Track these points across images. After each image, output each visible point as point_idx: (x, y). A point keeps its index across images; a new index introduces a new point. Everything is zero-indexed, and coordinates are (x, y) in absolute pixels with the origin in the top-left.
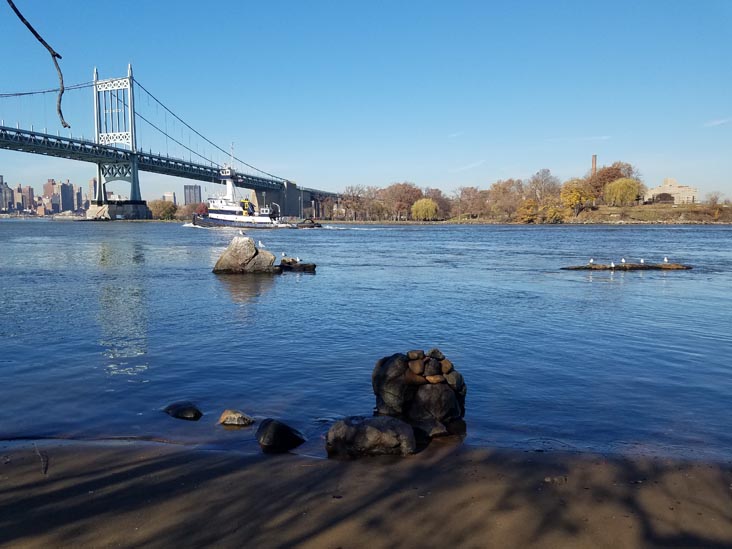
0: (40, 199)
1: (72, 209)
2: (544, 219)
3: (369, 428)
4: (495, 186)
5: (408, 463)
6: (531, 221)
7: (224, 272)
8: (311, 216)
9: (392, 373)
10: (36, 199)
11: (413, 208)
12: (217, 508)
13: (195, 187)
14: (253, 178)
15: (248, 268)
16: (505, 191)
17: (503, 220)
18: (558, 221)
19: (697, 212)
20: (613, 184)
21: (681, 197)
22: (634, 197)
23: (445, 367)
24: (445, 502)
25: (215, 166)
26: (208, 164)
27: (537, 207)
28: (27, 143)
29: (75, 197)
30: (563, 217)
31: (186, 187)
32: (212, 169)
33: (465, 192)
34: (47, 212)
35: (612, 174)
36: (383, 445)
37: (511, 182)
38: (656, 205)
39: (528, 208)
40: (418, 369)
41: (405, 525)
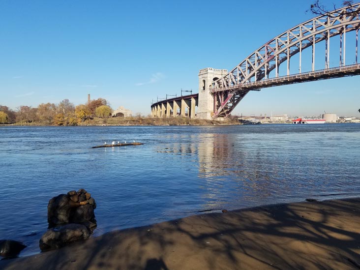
2: (68, 123)
4: (40, 106)
6: (62, 124)
16: (46, 109)
17: (47, 123)
18: (75, 125)
20: (99, 108)
21: (127, 114)
22: (108, 114)
23: (87, 196)
27: (64, 118)
30: (77, 122)
35: (98, 103)
37: (49, 105)
38: (118, 117)
39: (59, 118)
40: (76, 199)
41: (114, 261)
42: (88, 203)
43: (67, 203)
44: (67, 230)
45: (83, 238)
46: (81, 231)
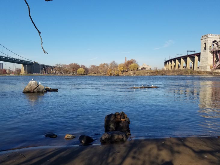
2: (114, 74)
4: (100, 65)
6: (111, 75)
8: (43, 73)
13: (1, 64)
16: (103, 67)
17: (103, 74)
18: (118, 75)
19: (152, 72)
20: (131, 65)
21: (148, 69)
22: (137, 69)
27: (112, 71)
33: (92, 66)
35: (131, 62)
36: (119, 138)
37: (105, 64)
38: (142, 71)
39: (110, 71)
40: (119, 117)
41: (142, 157)
42: (126, 120)
43: (115, 119)
44: (115, 134)
45: (123, 140)
46: (122, 136)
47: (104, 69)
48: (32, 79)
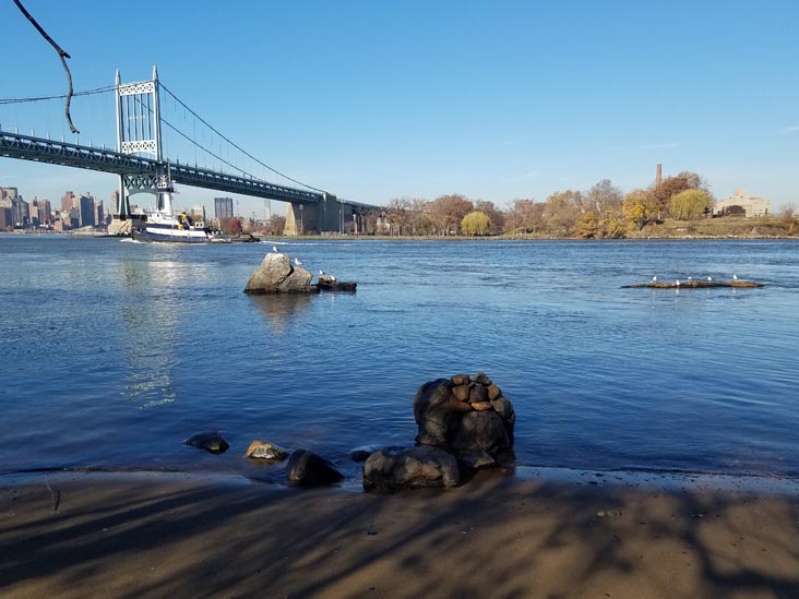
0: (57, 213)
1: (93, 223)
2: (605, 234)
3: (408, 459)
4: (552, 198)
5: (452, 496)
6: (591, 236)
7: (258, 292)
8: (353, 231)
9: (435, 400)
10: (53, 213)
11: (464, 222)
12: (242, 545)
13: (227, 199)
14: (289, 190)
15: (283, 286)
16: (563, 204)
17: (560, 234)
18: (620, 236)
19: (770, 226)
20: (679, 196)
21: (754, 210)
22: (702, 210)
23: (492, 392)
24: (489, 538)
25: (248, 177)
26: (241, 175)
27: (597, 221)
28: (43, 152)
29: (96, 211)
30: (625, 232)
31: (216, 200)
32: (245, 181)
33: (520, 204)
34: (65, 228)
35: (679, 185)
36: (424, 477)
38: (727, 218)
39: (588, 222)
40: (463, 395)
42: (492, 409)
43: (446, 399)
45: (442, 485)
46: (439, 468)
47: (564, 215)
48: (275, 249)
